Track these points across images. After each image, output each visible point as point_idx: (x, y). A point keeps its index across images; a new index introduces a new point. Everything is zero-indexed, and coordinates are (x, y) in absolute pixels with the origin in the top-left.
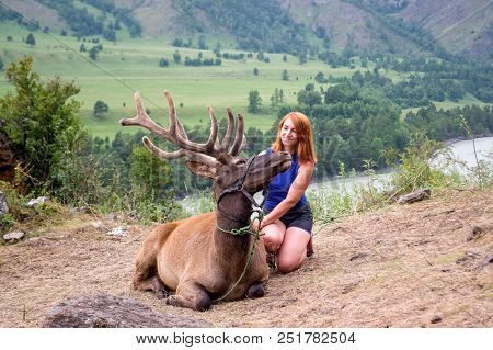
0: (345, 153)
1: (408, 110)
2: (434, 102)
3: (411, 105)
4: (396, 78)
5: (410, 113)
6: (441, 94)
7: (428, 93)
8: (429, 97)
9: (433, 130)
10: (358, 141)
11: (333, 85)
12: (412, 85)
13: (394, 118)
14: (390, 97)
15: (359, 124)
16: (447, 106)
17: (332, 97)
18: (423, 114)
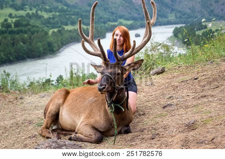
0: (24, 50)
1: (53, 30)
2: (64, 26)
3: (53, 28)
4: (46, 15)
5: (53, 32)
6: (67, 23)
7: (61, 22)
8: (62, 24)
9: (64, 39)
10: (31, 45)
11: (17, 19)
12: (53, 18)
13: (46, 33)
14: (44, 24)
15: (30, 37)
16: (69, 28)
17: (17, 24)
18: (59, 31)
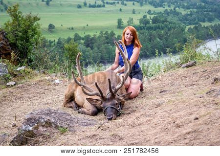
0: (161, 46)
1: (189, 26)
2: (201, 23)
3: (190, 24)
4: (184, 12)
5: (190, 28)
6: (204, 19)
7: (198, 18)
8: (199, 20)
9: (200, 35)
10: (167, 41)
11: (155, 16)
12: (191, 15)
13: (183, 30)
14: (181, 20)
15: (167, 33)
16: (206, 24)
17: (155, 21)
18: (196, 28)
